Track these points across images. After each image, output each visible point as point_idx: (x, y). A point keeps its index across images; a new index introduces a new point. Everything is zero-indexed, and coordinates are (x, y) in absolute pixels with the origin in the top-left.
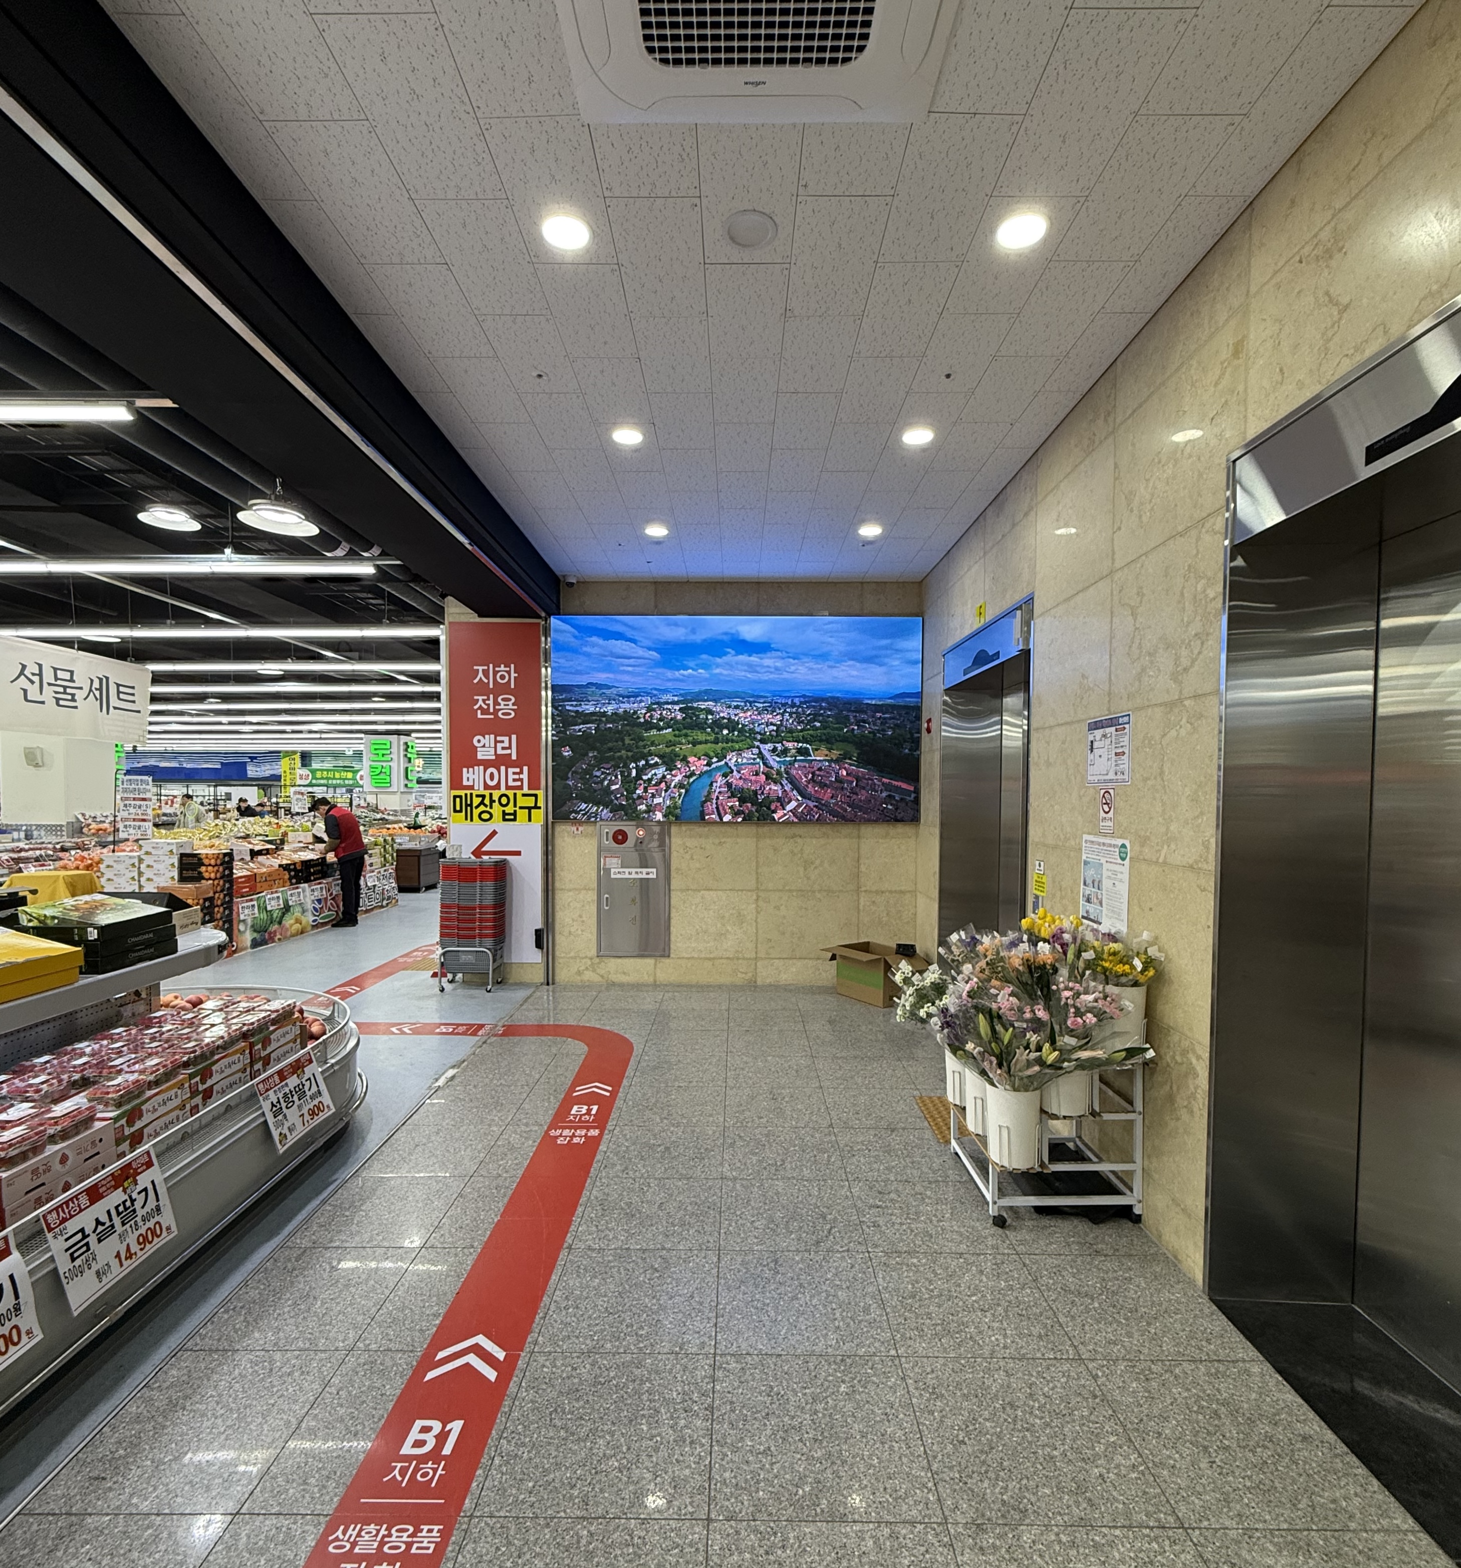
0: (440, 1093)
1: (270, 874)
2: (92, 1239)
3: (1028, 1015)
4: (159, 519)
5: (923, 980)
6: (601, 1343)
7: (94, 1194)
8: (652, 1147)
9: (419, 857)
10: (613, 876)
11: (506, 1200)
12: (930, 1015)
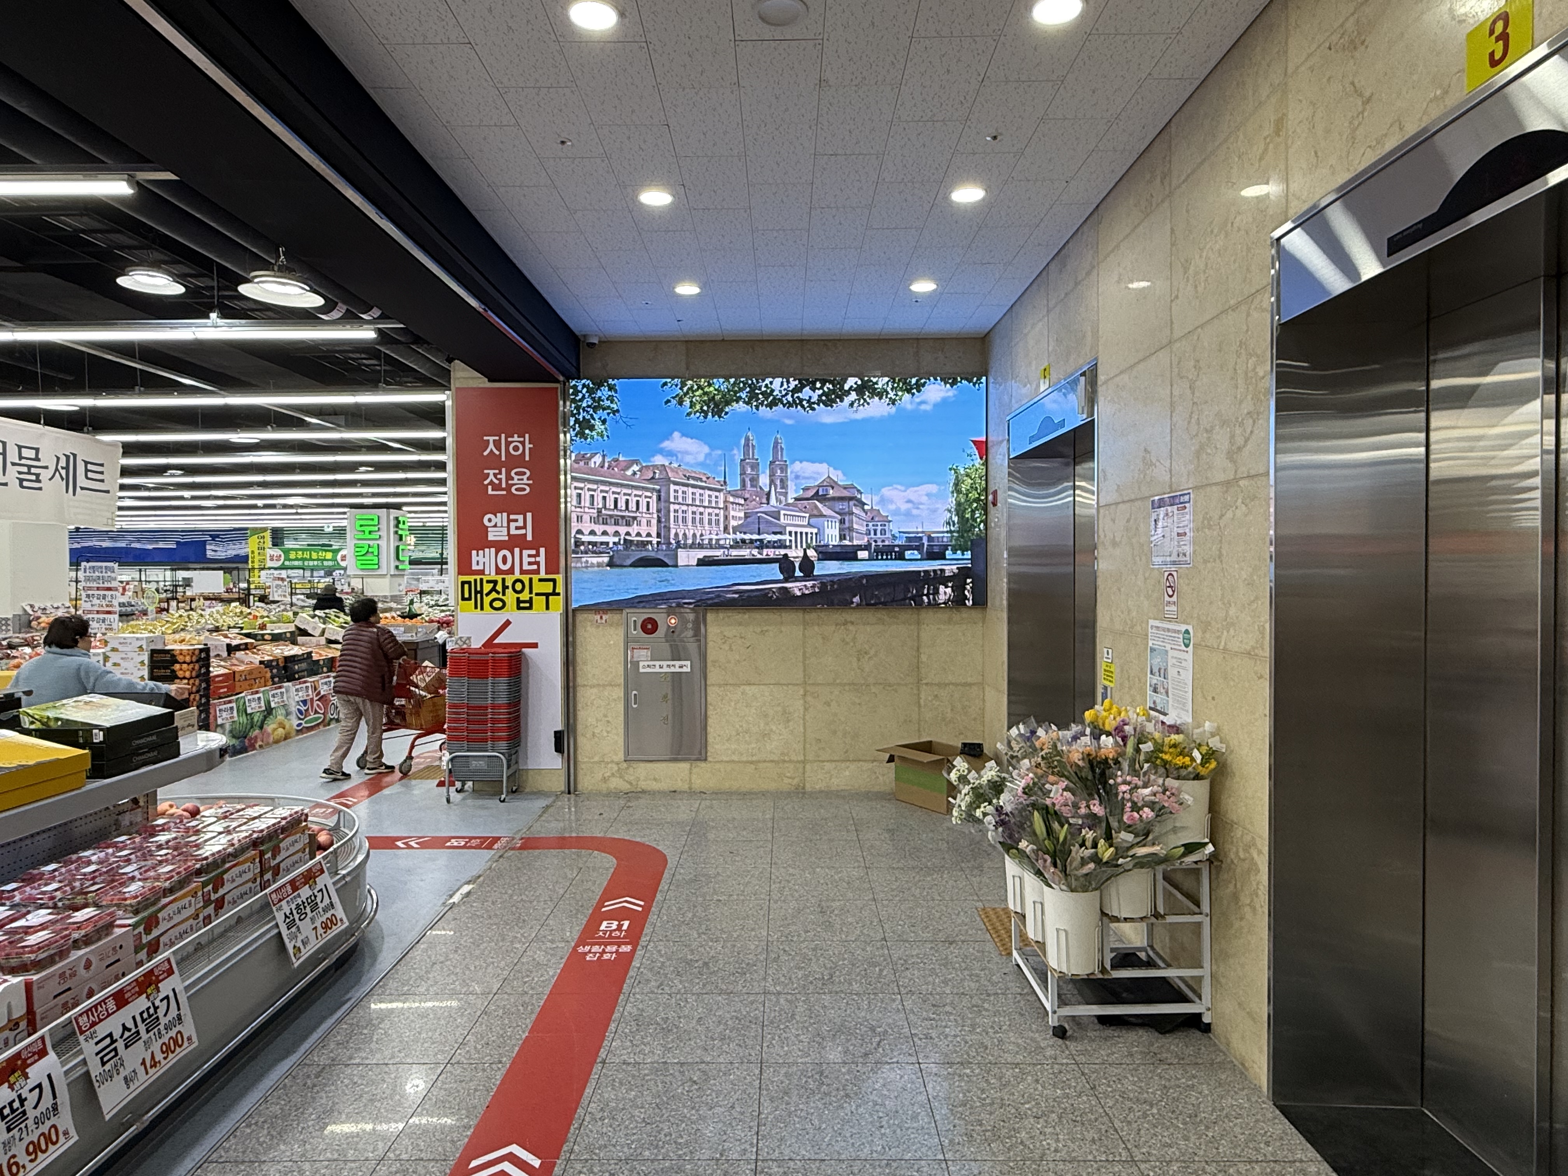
0: (455, 910)
1: (251, 672)
2: (120, 1045)
3: (1083, 811)
4: (139, 282)
5: (980, 777)
6: (639, 1151)
7: (121, 1000)
8: (689, 963)
9: (415, 650)
10: (641, 670)
11: (534, 1017)
12: (985, 814)
